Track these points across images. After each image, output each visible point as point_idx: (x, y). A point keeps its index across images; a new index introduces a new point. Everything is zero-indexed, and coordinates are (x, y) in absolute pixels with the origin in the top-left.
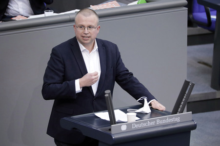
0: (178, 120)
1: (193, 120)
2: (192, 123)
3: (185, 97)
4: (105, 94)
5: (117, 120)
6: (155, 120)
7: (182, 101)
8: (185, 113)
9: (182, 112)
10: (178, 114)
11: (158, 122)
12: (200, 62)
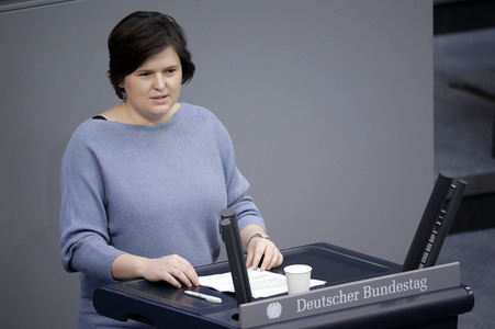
0: (422, 285)
1: (463, 286)
6: (360, 288)
7: (430, 232)
8: (441, 265)
10: (421, 270)
11: (368, 294)
12: (454, 86)
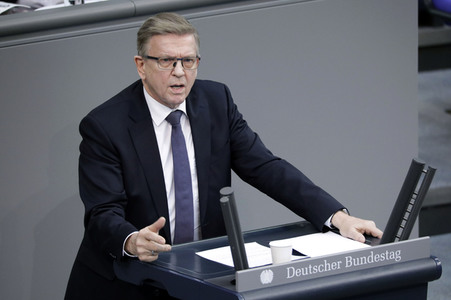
0: (396, 256)
1: (433, 258)
2: (431, 264)
3: (412, 201)
4: (221, 196)
6: (342, 258)
7: (405, 210)
8: (415, 238)
9: (406, 236)
10: (397, 243)
11: (349, 264)
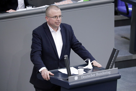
0: (109, 73)
1: (118, 73)
2: (118, 75)
3: (113, 59)
5: (72, 74)
6: (96, 73)
7: (111, 61)
8: (114, 68)
10: (109, 69)
12: (122, 37)
